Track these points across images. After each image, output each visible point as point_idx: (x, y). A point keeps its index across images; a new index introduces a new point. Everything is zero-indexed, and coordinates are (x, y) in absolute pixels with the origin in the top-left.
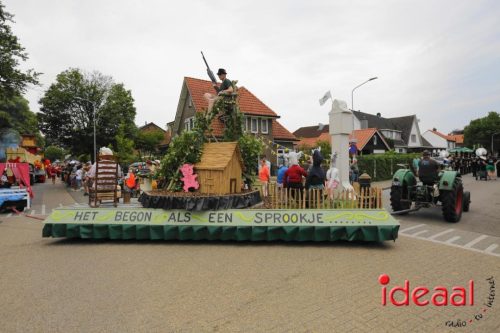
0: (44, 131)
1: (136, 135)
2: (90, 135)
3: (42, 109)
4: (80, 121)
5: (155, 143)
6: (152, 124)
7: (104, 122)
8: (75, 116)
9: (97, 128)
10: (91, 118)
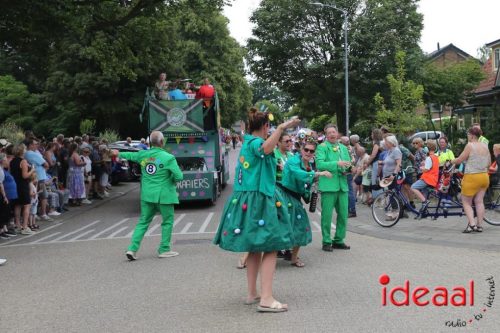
0: (259, 74)
1: (424, 72)
2: (338, 76)
3: (256, 32)
4: (319, 50)
5: (462, 88)
6: (451, 48)
7: (363, 48)
8: (310, 40)
9: (350, 62)
10: (337, 43)
